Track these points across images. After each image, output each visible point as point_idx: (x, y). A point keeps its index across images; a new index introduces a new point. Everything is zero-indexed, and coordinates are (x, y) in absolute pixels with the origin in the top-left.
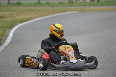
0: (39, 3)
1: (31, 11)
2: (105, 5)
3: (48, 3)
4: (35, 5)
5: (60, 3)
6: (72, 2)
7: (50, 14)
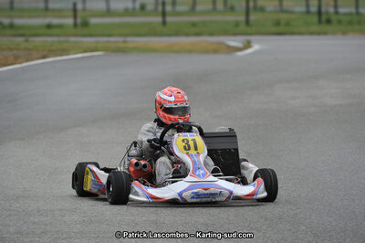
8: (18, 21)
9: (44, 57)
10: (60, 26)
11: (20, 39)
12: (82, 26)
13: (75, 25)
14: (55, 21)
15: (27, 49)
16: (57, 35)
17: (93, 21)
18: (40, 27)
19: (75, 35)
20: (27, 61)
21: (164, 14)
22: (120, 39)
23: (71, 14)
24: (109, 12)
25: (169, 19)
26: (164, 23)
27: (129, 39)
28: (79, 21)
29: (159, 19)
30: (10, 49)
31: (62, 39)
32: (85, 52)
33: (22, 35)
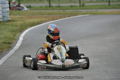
0: (50, 6)
1: (42, 14)
2: (117, 8)
3: (59, 6)
4: (46, 8)
5: (72, 6)
6: (83, 5)
7: (60, 17)
8: (61, 5)
9: (70, 17)
10: (75, 6)
11: (62, 11)
12: (82, 6)
13: (80, 6)
14: (73, 5)
15: (64, 14)
16: (74, 9)
17: (86, 4)
18: (68, 7)
19: (80, 9)
20: (64, 18)
21: (109, 2)
22: (95, 10)
23: (79, 2)
24: (91, 2)
25: (111, 3)
26: (109, 5)
27: (98, 10)
28: (81, 4)
29: (108, 4)
30: (59, 14)
31: (76, 10)
32: (83, 14)
33: (62, 9)
